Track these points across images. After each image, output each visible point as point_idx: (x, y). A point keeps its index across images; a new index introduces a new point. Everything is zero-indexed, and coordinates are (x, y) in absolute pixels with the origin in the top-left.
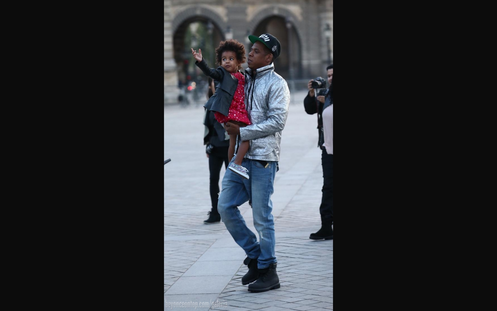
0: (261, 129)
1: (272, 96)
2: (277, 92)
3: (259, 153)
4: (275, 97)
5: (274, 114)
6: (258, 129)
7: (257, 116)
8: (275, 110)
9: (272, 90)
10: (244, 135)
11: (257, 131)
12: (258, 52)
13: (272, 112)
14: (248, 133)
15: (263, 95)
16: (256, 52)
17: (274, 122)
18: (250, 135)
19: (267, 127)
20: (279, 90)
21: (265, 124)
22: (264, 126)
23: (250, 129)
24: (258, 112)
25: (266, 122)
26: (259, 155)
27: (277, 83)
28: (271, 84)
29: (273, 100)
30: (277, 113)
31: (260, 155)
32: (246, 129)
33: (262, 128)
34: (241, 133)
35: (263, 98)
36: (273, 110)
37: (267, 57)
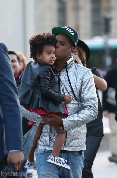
0: (82, 119)
1: (85, 87)
2: (89, 83)
3: (76, 144)
4: (87, 88)
5: (90, 104)
6: (79, 119)
7: (73, 108)
8: (90, 100)
9: (84, 81)
10: (67, 126)
11: (79, 121)
12: (65, 45)
13: (87, 103)
14: (71, 124)
15: (77, 87)
16: (63, 44)
17: (92, 111)
18: (72, 125)
19: (87, 117)
20: (90, 81)
21: (85, 114)
22: (85, 115)
23: (73, 120)
24: (74, 104)
25: (84, 112)
26: (75, 146)
27: (87, 74)
28: (83, 75)
29: (87, 90)
30: (92, 103)
31: (77, 146)
32: (69, 120)
33: (83, 117)
34: (64, 124)
35: (77, 90)
36: (88, 100)
37: (70, 50)
